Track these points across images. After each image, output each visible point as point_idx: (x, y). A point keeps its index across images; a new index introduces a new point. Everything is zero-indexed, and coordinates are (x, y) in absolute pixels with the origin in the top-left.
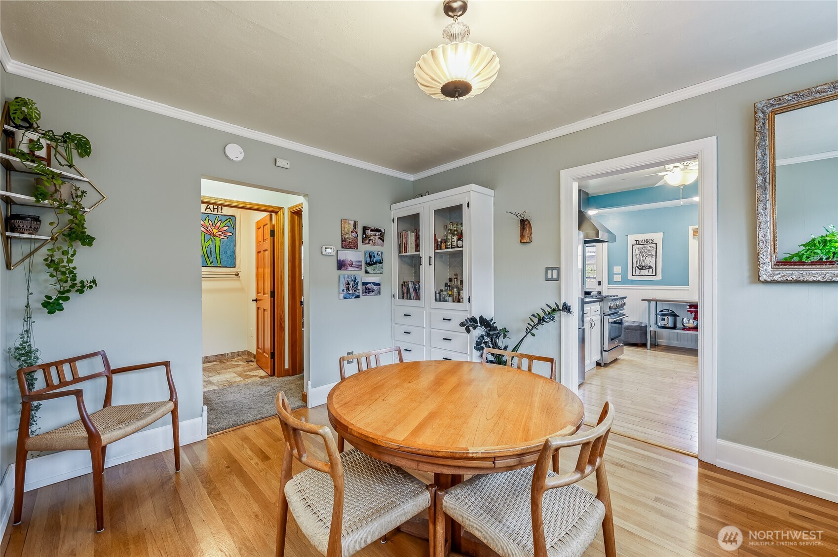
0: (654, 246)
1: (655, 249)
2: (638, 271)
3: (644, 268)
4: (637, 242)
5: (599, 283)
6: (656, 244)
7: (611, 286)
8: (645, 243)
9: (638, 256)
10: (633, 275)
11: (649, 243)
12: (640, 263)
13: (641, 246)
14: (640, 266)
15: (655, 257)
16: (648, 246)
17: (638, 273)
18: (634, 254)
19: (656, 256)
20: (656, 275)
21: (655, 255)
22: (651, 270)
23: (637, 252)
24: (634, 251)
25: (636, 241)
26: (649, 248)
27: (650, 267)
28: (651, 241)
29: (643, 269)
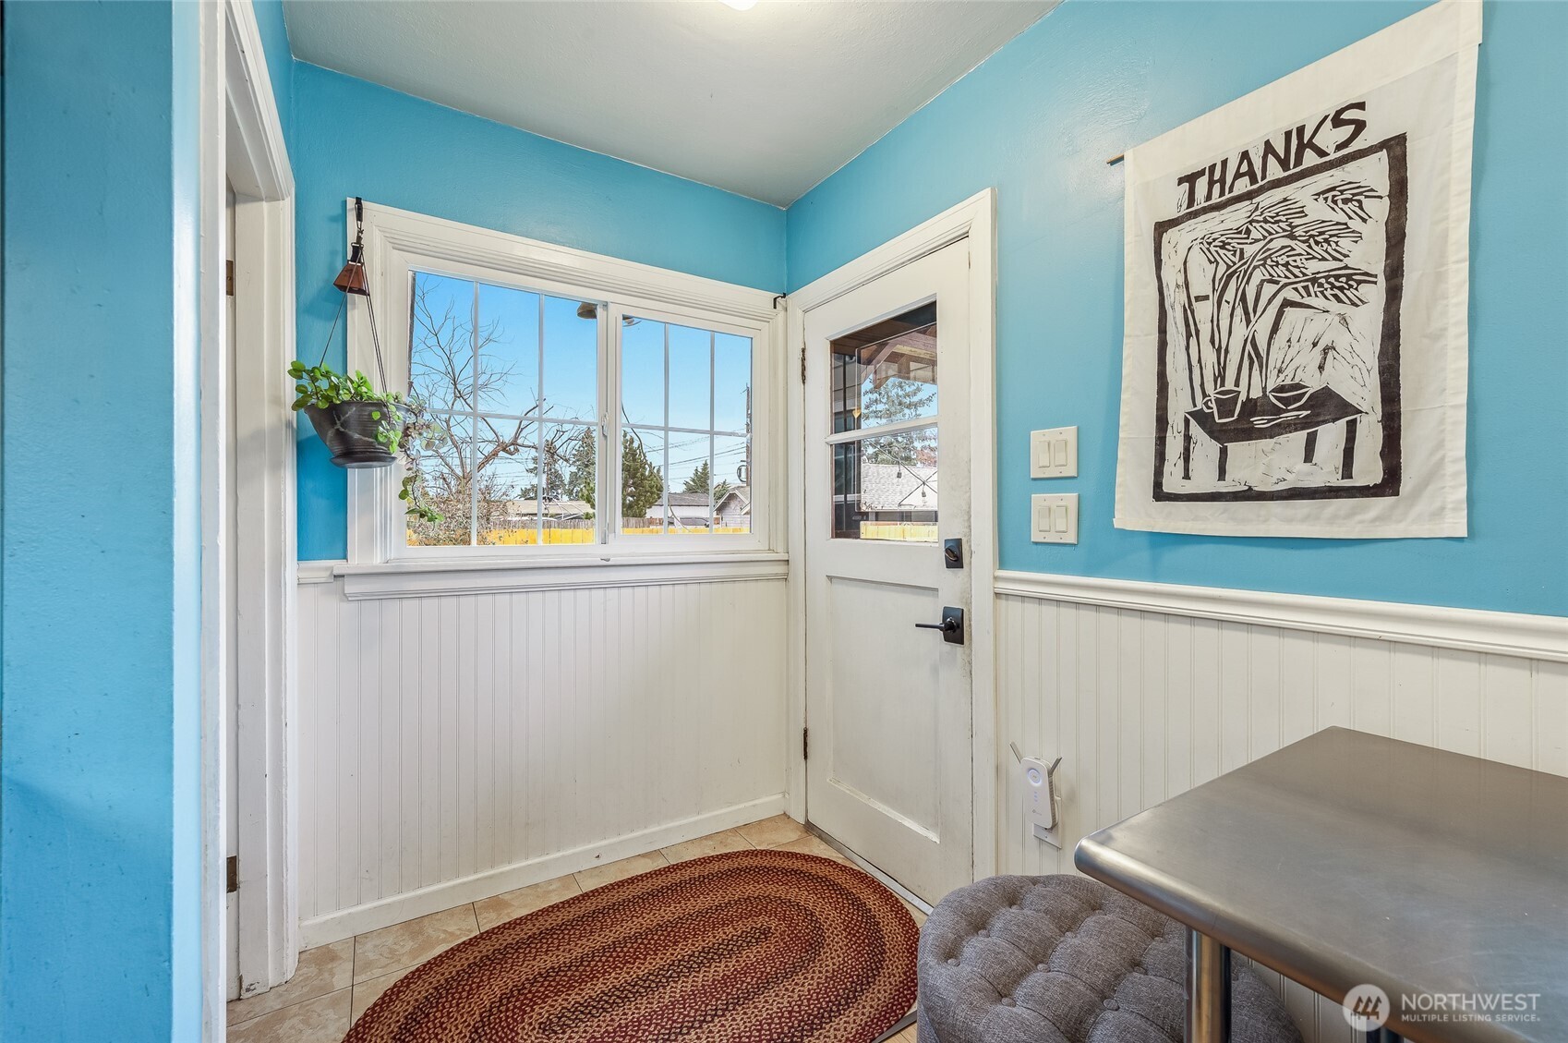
0: (1374, 172)
1: (1379, 209)
2: (1206, 448)
3: (1259, 422)
4: (1202, 185)
5: (955, 556)
6: (1396, 148)
7: (1021, 579)
8: (1275, 171)
9: (1204, 311)
10: (1159, 495)
11: (1310, 159)
12: (1220, 376)
13: (1236, 216)
14: (1225, 406)
15: (1375, 295)
16: (1302, 193)
17: (1204, 479)
18: (1176, 299)
19: (1395, 272)
20: (1390, 483)
21: (1378, 266)
22: (1331, 435)
23: (1201, 285)
24: (1171, 276)
25: (1191, 179)
26: (1319, 211)
27: (1327, 405)
28: (1330, 138)
29: (1249, 434)
